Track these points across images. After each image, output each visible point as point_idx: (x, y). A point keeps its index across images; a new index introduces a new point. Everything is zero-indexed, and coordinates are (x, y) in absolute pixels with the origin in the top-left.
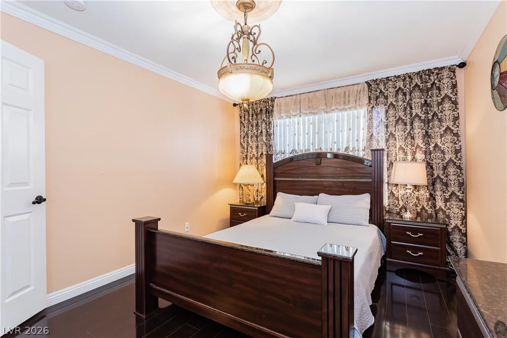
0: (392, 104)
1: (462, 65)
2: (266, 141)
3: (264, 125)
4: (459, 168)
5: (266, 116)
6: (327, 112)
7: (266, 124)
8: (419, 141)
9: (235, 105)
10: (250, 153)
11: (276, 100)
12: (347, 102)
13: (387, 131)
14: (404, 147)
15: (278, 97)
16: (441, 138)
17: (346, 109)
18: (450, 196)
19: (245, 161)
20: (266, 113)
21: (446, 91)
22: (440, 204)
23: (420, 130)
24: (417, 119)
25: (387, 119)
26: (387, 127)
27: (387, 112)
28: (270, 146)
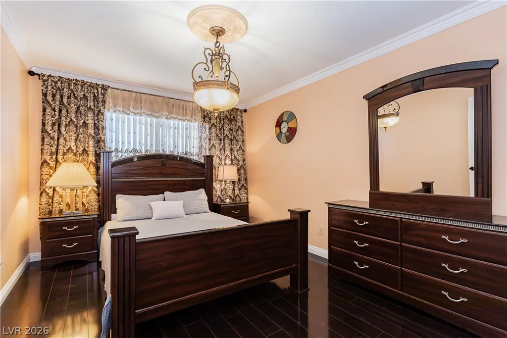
0: (213, 124)
1: (245, 111)
2: (94, 135)
3: (90, 115)
4: (245, 170)
5: (94, 104)
6: (167, 119)
7: (94, 114)
8: (228, 152)
9: (31, 73)
10: (64, 147)
11: (110, 90)
12: (184, 114)
13: (210, 142)
14: (219, 156)
15: (111, 86)
16: (237, 152)
17: (184, 120)
18: (241, 187)
19: (54, 157)
20: (94, 101)
21: (239, 124)
22: (237, 192)
23: (228, 145)
24: (227, 138)
25: (210, 134)
26: (210, 139)
27: (210, 129)
28: (98, 142)
